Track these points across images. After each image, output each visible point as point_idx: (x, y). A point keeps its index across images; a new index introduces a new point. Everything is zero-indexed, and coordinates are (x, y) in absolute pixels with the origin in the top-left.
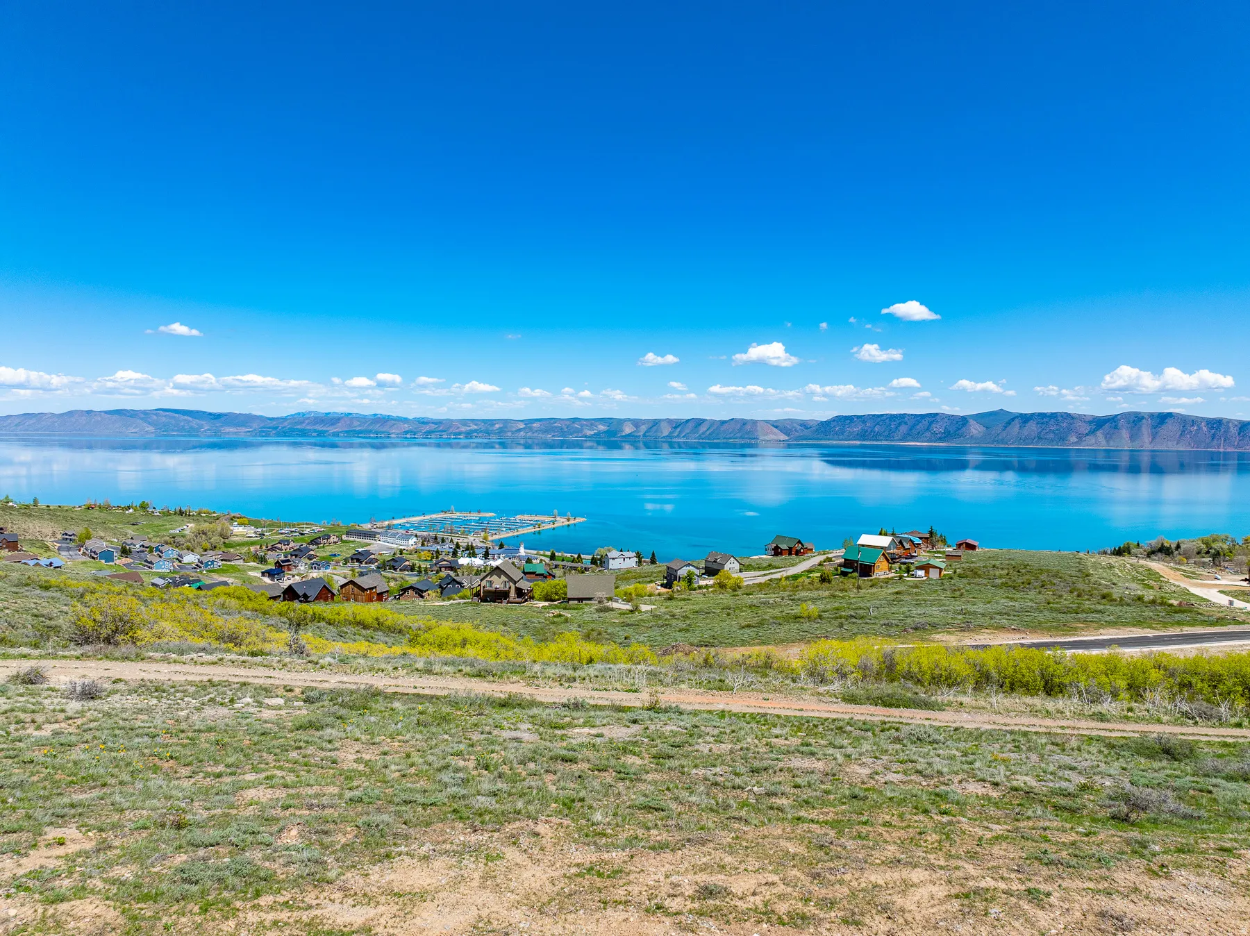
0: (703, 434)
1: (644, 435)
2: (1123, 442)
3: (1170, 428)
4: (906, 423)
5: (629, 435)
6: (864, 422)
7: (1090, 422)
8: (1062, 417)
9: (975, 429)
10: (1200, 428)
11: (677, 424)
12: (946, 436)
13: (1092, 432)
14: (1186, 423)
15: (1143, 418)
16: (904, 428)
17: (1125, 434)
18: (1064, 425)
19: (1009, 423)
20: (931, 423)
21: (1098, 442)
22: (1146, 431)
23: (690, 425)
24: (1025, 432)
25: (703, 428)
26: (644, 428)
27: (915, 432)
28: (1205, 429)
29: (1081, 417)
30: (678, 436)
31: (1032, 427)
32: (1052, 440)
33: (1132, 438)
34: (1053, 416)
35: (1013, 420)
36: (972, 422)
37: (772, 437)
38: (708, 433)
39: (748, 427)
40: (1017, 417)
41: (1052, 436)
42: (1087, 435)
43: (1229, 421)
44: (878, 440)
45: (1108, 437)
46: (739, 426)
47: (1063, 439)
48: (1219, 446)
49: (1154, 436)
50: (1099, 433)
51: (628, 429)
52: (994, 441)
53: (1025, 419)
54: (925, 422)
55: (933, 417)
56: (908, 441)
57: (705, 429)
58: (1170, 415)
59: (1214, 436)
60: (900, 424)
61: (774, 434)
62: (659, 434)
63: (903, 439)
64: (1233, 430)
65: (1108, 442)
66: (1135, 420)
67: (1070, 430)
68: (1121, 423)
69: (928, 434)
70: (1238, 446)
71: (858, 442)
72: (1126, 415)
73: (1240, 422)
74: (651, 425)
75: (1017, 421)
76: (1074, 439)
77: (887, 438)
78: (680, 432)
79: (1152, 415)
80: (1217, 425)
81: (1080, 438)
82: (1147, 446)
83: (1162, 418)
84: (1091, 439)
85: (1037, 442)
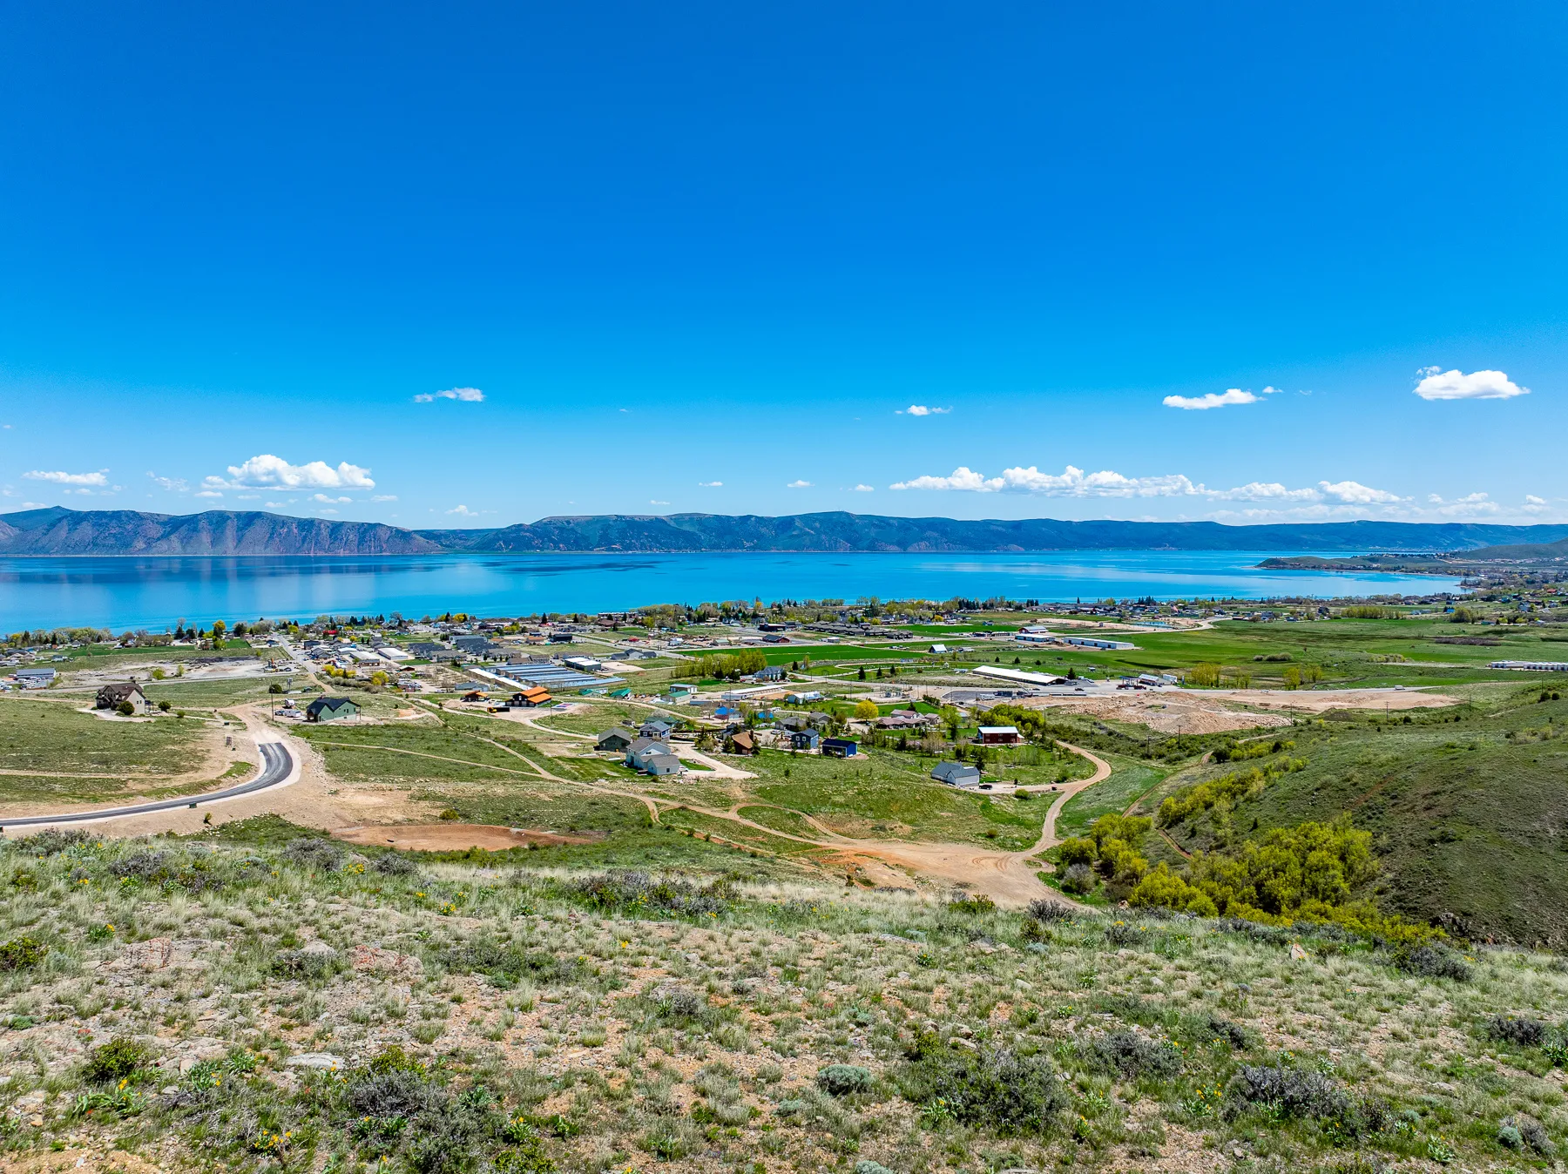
2: (203, 548)
3: (259, 530)
7: (164, 524)
8: (127, 516)
9: (5, 533)
10: (290, 531)
13: (165, 536)
14: (276, 523)
15: (228, 518)
17: (205, 538)
18: (129, 527)
19: (53, 525)
21: (173, 548)
22: (230, 532)
24: (76, 536)
28: (295, 531)
29: (154, 518)
31: (86, 530)
32: (112, 547)
33: (214, 542)
34: (116, 515)
35: (60, 520)
40: (66, 517)
41: (111, 541)
42: (159, 539)
43: (322, 521)
45: (185, 541)
47: (127, 545)
48: (309, 550)
49: (240, 540)
50: (172, 537)
52: (30, 549)
53: (77, 518)
58: (258, 515)
59: (304, 540)
64: (325, 532)
65: (184, 548)
66: (218, 520)
67: (136, 533)
68: (203, 524)
70: (329, 550)
72: (209, 515)
73: (333, 523)
75: (65, 522)
76: (140, 545)
79: (238, 515)
80: (307, 525)
81: (149, 544)
82: (231, 552)
83: (250, 519)
84: (164, 545)
85: (92, 550)
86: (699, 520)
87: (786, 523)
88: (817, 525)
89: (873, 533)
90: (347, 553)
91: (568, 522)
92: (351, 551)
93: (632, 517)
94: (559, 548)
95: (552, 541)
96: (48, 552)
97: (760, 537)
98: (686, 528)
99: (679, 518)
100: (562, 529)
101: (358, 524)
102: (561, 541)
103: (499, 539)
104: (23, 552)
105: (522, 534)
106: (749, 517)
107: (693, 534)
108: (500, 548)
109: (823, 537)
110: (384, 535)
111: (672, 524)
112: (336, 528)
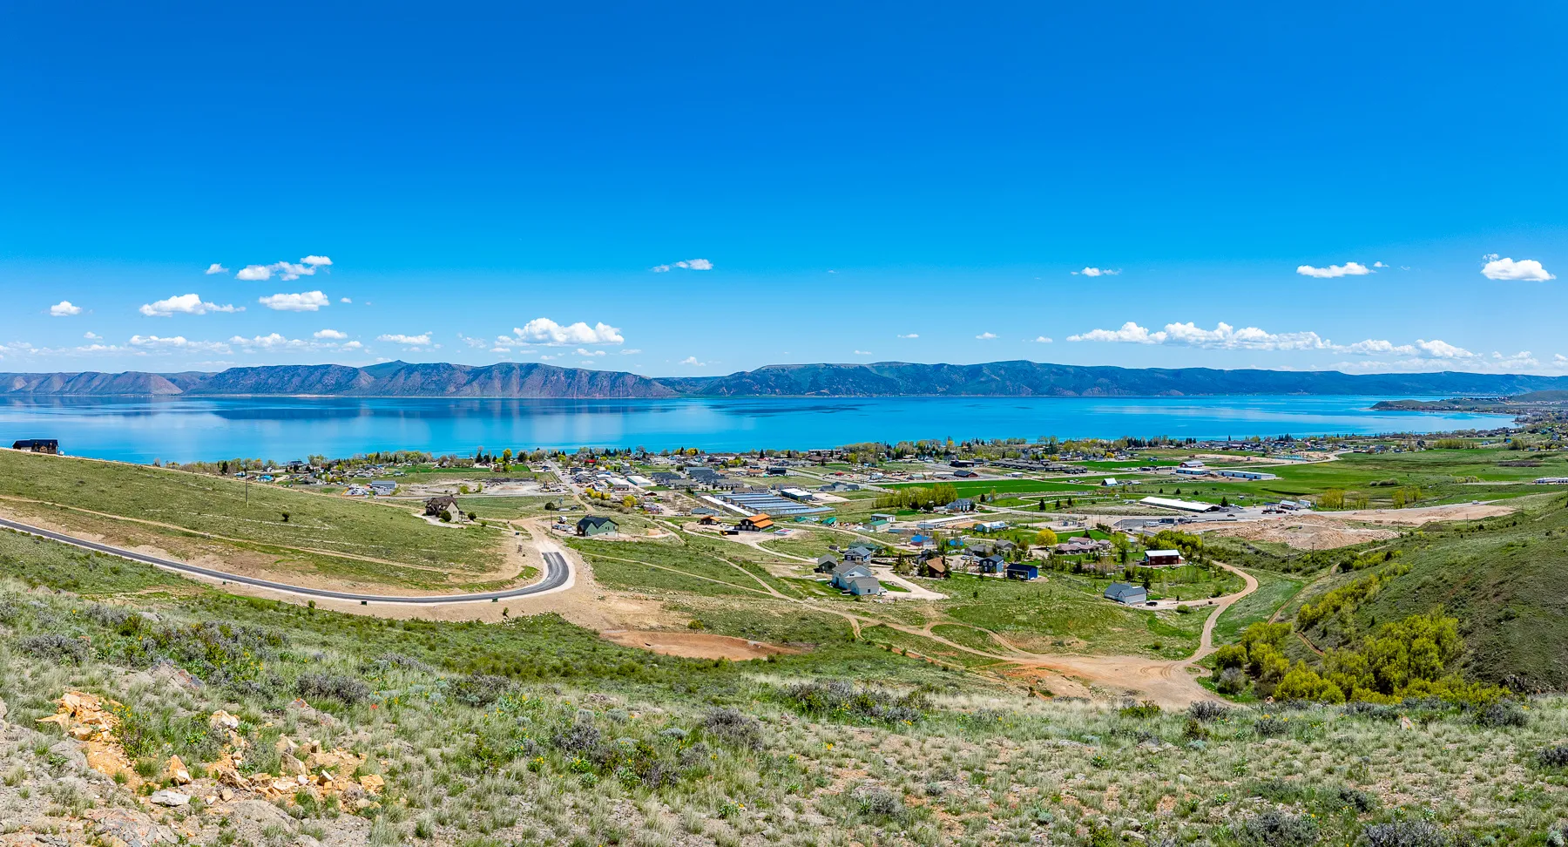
0: (95, 388)
1: (35, 391)
2: (496, 393)
3: (536, 377)
4: (299, 375)
5: (19, 391)
6: (258, 374)
7: (469, 373)
8: (443, 367)
9: (365, 381)
10: (559, 378)
11: (69, 379)
12: (338, 387)
13: (469, 383)
14: (548, 372)
15: (514, 368)
16: (296, 380)
17: (497, 383)
18: (445, 375)
19: (395, 374)
20: (323, 375)
21: (473, 393)
22: (515, 381)
23: (83, 379)
24: (410, 382)
25: (96, 382)
26: (34, 383)
27: (307, 383)
28: (563, 378)
29: (460, 368)
30: (70, 392)
31: (417, 378)
32: (433, 391)
33: (503, 388)
34: (436, 366)
35: (399, 370)
36: (362, 373)
37: (167, 391)
38: (100, 388)
39: (141, 381)
40: (403, 368)
41: (433, 386)
42: (465, 385)
43: (583, 371)
44: (269, 393)
45: (483, 386)
46: (132, 379)
47: (443, 389)
48: (573, 394)
49: (522, 385)
50: (474, 383)
51: (18, 385)
52: (381, 392)
53: (411, 369)
54: (318, 374)
55: (326, 368)
56: (300, 393)
57: (97, 383)
58: (536, 366)
59: (569, 385)
60: (293, 376)
61: (171, 388)
62: (50, 389)
63: (295, 392)
64: (585, 380)
65: (482, 391)
66: (507, 370)
67: (449, 380)
68: (495, 373)
69: (319, 386)
70: (588, 394)
71: (250, 395)
72: (500, 365)
73: (591, 372)
74: (42, 379)
75: (403, 371)
76: (452, 389)
77: (280, 390)
78: (72, 388)
79: (521, 366)
80: (572, 374)
81: (458, 389)
82: (516, 396)
83: (529, 369)
84: (467, 389)
85: (420, 393)
86: (897, 368)
87: (974, 371)
88: (1003, 372)
89: (1053, 379)
90: (602, 397)
91: (784, 370)
92: (605, 395)
93: (839, 366)
94: (775, 393)
95: (770, 387)
96: (391, 395)
97: (952, 383)
98: (886, 375)
99: (880, 366)
100: (778, 376)
101: (610, 373)
102: (777, 387)
103: (722, 386)
104: (375, 394)
105: (744, 380)
106: (942, 365)
107: (892, 380)
108: (723, 393)
109: (1008, 383)
110: (630, 382)
111: (874, 371)
112: (594, 375)
